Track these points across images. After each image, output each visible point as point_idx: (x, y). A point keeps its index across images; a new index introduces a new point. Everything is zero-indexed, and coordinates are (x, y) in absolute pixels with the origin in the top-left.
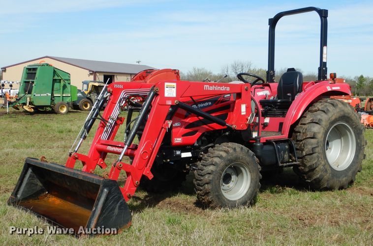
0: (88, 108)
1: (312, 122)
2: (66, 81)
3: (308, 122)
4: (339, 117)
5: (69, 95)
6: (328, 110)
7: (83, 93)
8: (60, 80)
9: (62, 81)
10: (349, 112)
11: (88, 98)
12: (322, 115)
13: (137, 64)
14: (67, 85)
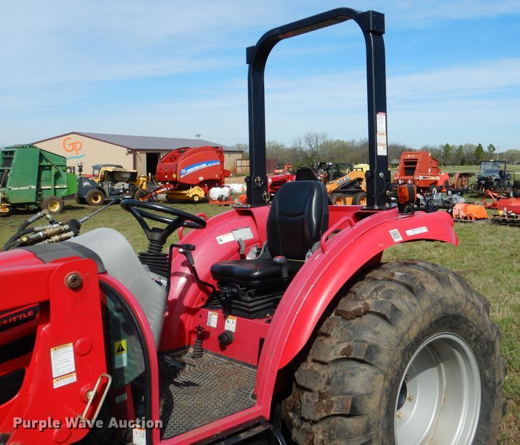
0: (99, 201)
1: (347, 357)
2: (59, 168)
3: (332, 356)
4: (431, 324)
5: (65, 187)
6: (395, 310)
7: (92, 182)
8: (51, 166)
9: (53, 167)
10: (458, 299)
11: (99, 188)
12: (377, 329)
13: (197, 138)
14: (62, 172)
